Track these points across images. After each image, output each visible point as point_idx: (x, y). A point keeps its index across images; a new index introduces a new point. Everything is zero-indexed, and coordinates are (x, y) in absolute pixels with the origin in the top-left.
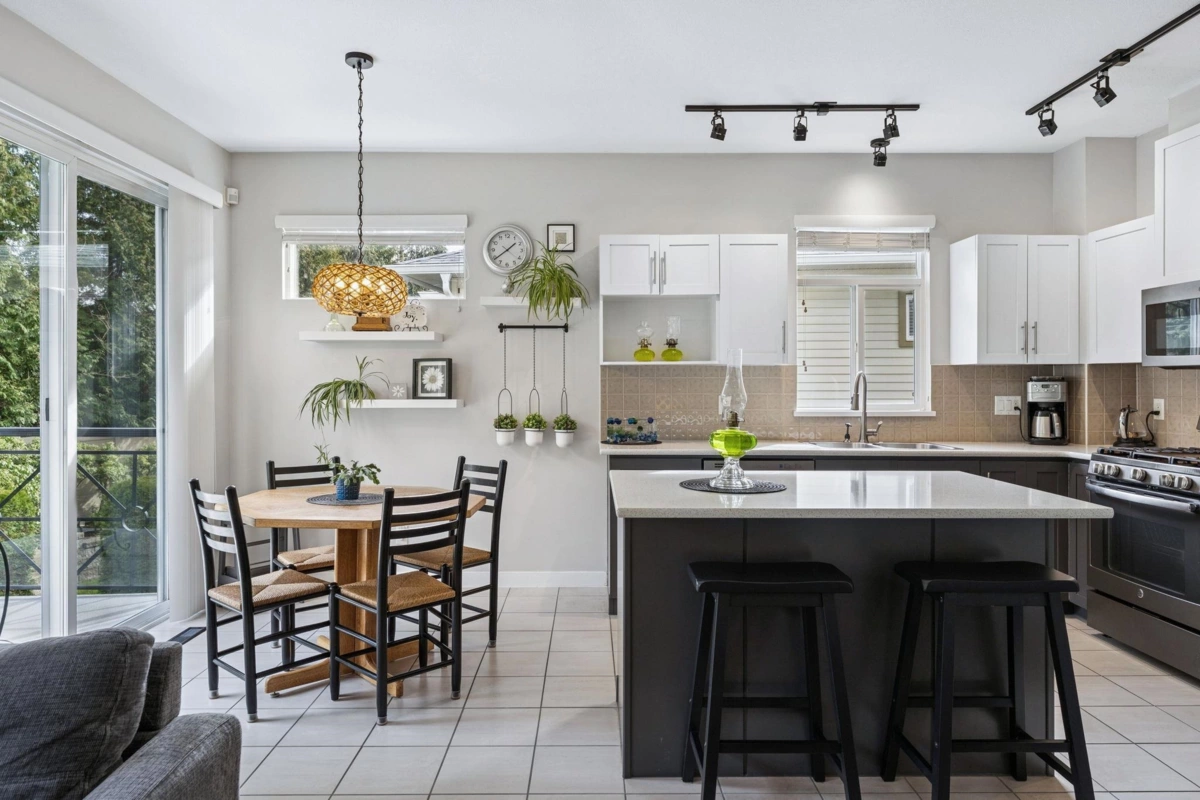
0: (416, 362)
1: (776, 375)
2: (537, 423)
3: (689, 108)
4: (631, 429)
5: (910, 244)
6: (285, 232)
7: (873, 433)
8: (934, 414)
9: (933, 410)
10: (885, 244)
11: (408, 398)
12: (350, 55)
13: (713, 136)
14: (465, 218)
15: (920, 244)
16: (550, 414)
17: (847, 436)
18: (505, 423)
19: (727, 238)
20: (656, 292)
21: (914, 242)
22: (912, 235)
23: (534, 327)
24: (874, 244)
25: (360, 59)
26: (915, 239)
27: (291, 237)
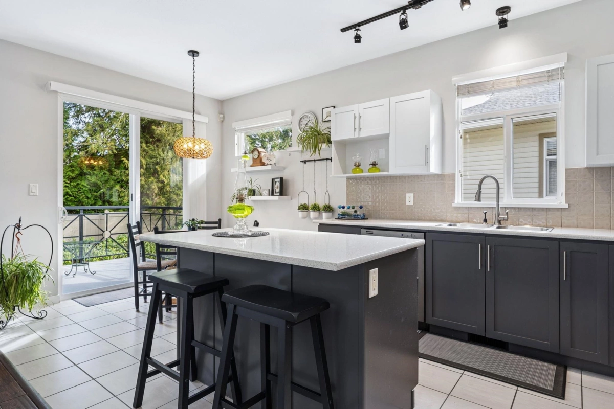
0: (273, 180)
1: (442, 180)
2: (316, 208)
3: (343, 30)
4: (351, 211)
5: (546, 79)
6: (237, 129)
7: (504, 219)
8: (567, 206)
9: (566, 203)
10: (523, 83)
11: (269, 195)
12: (189, 52)
13: (356, 42)
14: (290, 112)
15: (555, 77)
16: (321, 204)
17: (485, 220)
18: (304, 208)
19: (394, 99)
20: (357, 136)
21: (549, 76)
22: (548, 71)
23: (315, 160)
24: (515, 84)
25: (194, 53)
26: (550, 74)
27: (241, 130)
